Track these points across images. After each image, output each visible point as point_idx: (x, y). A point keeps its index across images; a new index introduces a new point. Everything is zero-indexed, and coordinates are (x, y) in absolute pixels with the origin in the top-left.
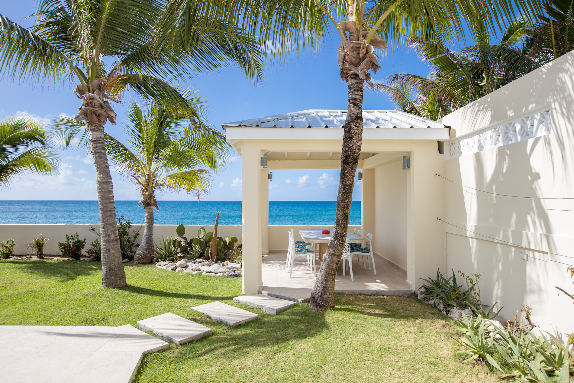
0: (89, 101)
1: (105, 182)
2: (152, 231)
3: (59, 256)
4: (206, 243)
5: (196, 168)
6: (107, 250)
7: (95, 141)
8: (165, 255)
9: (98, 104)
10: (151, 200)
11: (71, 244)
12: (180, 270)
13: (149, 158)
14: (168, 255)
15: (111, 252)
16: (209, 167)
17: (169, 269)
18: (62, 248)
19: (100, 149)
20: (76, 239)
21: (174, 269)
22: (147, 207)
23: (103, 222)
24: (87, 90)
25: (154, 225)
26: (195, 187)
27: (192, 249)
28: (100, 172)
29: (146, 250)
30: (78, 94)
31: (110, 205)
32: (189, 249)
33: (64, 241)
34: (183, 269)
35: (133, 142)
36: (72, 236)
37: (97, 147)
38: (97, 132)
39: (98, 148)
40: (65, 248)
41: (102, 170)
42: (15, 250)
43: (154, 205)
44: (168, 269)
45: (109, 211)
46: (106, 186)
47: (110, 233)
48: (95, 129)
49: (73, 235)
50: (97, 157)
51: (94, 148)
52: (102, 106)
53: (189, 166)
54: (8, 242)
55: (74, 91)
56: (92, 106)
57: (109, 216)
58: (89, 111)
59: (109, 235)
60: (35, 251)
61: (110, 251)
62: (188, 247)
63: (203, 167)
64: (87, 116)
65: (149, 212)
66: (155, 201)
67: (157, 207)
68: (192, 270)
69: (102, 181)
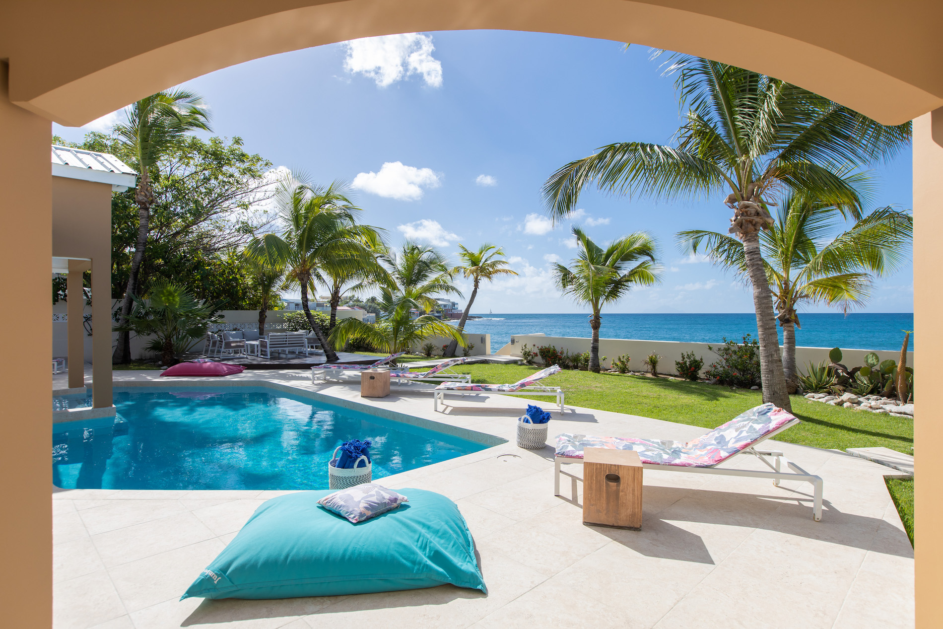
0: (744, 210)
1: (765, 297)
2: (795, 354)
3: (676, 376)
4: (883, 375)
5: (852, 270)
6: (770, 371)
7: (751, 252)
8: (816, 386)
9: (754, 212)
10: (791, 315)
11: (688, 364)
12: (850, 406)
13: (786, 262)
14: (820, 386)
15: (775, 373)
16: (870, 268)
17: (832, 403)
18: (679, 368)
19: (757, 261)
20: (692, 359)
21: (840, 404)
22: (786, 325)
23: (764, 340)
24: (741, 199)
25: (796, 347)
26: (842, 296)
27: (855, 381)
28: (758, 286)
29: (789, 378)
30: (729, 204)
31: (771, 322)
32: (851, 380)
33: (680, 360)
34: (854, 405)
35: (763, 245)
36: (688, 355)
37: (753, 259)
38: (753, 242)
39: (756, 260)
40: (682, 367)
41: (761, 283)
42: (630, 366)
43: (795, 322)
44: (829, 403)
45: (771, 328)
46: (766, 301)
47: (773, 353)
48: (750, 239)
49: (690, 354)
50: (754, 270)
51: (750, 260)
52: (758, 213)
53: (840, 269)
54: (623, 357)
55: (725, 202)
56: (747, 215)
57: (771, 334)
58: (744, 221)
59: (772, 355)
60: (650, 367)
61: (773, 373)
62: (849, 378)
63: (860, 270)
64: (741, 227)
65: (789, 331)
66: (796, 316)
67: (797, 323)
68: (871, 407)
69: (762, 296)
